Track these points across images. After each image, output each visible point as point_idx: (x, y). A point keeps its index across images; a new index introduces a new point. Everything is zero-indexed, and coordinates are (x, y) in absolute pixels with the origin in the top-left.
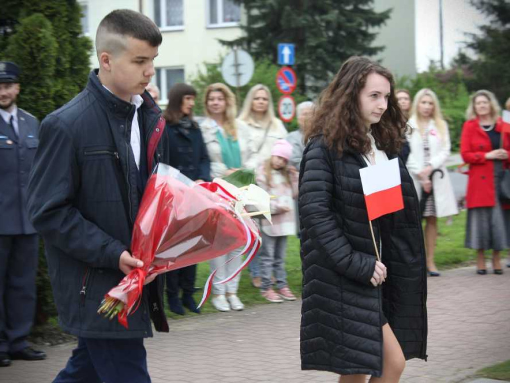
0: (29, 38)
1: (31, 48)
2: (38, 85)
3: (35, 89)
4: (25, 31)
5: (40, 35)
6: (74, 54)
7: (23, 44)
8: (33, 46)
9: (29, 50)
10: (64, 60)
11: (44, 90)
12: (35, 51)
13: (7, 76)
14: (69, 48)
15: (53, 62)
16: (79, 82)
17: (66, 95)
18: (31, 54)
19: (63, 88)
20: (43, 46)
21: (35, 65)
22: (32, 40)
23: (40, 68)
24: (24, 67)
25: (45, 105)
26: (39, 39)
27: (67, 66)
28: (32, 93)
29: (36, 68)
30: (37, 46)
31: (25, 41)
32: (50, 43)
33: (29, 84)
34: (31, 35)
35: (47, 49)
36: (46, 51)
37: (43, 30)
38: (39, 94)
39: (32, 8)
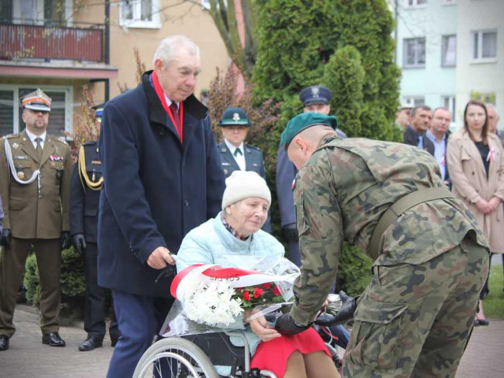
0: (339, 67)
1: (341, 76)
2: (347, 107)
3: (344, 110)
4: (336, 61)
5: (349, 65)
6: (384, 80)
7: (335, 73)
8: (343, 73)
9: (339, 77)
10: (373, 85)
11: (352, 112)
12: (344, 78)
13: (320, 99)
14: (379, 75)
15: (360, 87)
16: (387, 105)
17: (372, 116)
18: (341, 80)
19: (370, 109)
20: (352, 74)
21: (344, 90)
22: (342, 69)
23: (348, 93)
24: (335, 91)
25: (352, 124)
26: (348, 68)
27: (376, 91)
28: (342, 113)
29: (345, 92)
30: (346, 73)
31: (336, 70)
32: (358, 71)
33: (339, 105)
34: (341, 65)
35: (355, 76)
36: (354, 78)
37: (352, 60)
38: (348, 115)
39: (347, 41)
